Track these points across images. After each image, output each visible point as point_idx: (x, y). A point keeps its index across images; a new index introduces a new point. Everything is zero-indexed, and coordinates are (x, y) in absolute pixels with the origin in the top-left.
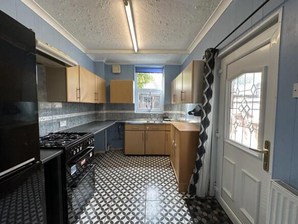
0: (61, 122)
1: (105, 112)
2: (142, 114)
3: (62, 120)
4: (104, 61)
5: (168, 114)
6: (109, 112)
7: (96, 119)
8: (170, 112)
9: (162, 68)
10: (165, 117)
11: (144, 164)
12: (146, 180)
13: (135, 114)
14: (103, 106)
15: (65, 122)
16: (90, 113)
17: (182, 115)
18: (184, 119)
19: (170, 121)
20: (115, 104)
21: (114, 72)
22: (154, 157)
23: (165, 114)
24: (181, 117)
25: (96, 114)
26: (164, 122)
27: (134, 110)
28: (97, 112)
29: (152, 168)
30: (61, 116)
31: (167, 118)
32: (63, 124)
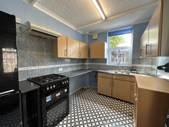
0: (59, 69)
1: (88, 64)
2: (113, 66)
3: (60, 67)
4: (88, 33)
5: (136, 67)
6: (91, 64)
7: (83, 67)
8: (139, 65)
9: (131, 29)
10: (132, 69)
11: (109, 105)
12: (105, 120)
13: (107, 66)
14: (86, 60)
15: (62, 68)
16: (79, 64)
17: (152, 69)
18: (154, 73)
19: (137, 73)
20: (94, 59)
21: (94, 38)
22: (119, 101)
23: (133, 67)
24: (151, 70)
25: (83, 65)
26: (131, 74)
27: (106, 63)
28: (84, 64)
29: (114, 111)
30: (59, 65)
31: (135, 70)
32: (61, 70)
